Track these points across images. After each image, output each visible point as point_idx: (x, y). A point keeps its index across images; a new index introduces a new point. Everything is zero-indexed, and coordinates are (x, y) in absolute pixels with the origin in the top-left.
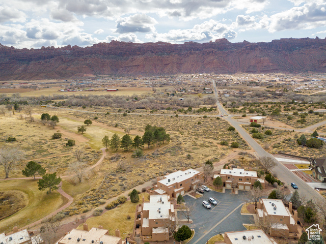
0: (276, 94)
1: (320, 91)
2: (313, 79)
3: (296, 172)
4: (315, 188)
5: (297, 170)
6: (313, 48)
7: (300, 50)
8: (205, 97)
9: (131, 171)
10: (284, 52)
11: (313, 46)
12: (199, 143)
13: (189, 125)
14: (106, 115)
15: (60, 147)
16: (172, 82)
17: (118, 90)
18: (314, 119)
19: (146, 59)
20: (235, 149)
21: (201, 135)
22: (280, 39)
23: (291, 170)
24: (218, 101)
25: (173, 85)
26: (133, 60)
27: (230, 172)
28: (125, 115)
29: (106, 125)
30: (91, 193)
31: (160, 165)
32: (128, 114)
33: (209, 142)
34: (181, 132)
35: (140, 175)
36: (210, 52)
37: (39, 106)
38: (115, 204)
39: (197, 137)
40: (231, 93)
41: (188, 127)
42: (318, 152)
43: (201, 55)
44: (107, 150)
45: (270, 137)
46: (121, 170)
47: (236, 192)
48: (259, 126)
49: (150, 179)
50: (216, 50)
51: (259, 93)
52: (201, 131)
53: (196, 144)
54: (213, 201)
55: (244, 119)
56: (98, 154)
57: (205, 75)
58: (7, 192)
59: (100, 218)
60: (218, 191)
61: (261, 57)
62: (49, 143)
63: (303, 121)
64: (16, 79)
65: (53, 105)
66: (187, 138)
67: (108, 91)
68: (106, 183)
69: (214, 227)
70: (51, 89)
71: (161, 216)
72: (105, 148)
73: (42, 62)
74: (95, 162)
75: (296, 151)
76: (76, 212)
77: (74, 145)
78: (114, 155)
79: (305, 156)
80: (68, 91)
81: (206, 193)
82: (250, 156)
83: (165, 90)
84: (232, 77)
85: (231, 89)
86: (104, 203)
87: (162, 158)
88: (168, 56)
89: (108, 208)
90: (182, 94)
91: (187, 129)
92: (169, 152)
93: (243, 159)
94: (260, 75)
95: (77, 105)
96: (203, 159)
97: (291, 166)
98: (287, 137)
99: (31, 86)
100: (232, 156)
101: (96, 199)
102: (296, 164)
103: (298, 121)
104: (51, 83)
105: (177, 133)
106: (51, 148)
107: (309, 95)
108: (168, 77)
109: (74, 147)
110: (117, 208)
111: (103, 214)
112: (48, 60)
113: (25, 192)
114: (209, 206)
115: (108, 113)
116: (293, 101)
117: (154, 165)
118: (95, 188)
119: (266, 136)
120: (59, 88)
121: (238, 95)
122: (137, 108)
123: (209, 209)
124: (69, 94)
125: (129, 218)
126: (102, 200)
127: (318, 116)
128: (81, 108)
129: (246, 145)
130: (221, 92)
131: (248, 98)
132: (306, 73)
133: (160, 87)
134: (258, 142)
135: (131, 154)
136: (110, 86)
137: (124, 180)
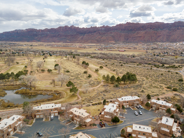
8: (180, 58)
9: (110, 93)
12: (154, 85)
14: (112, 64)
15: (85, 77)
16: (160, 47)
17: (125, 51)
19: (146, 33)
20: (174, 92)
21: (159, 81)
25: (161, 49)
26: (138, 33)
27: (157, 102)
28: (122, 65)
30: (89, 98)
32: (124, 65)
33: (160, 86)
34: (147, 78)
35: (113, 95)
37: (84, 57)
38: (96, 104)
39: (155, 82)
41: (154, 76)
46: (106, 91)
47: (156, 112)
52: (160, 79)
53: (151, 85)
54: (141, 112)
56: (99, 83)
58: (60, 91)
59: (88, 108)
60: (147, 109)
62: (82, 75)
64: (78, 43)
65: (90, 57)
66: (149, 82)
67: (120, 51)
68: (96, 95)
70: (92, 48)
71: (110, 111)
73: (90, 34)
74: (96, 86)
76: (80, 103)
77: (91, 77)
78: (106, 84)
80: (100, 50)
82: (181, 97)
83: (154, 52)
86: (92, 103)
89: (93, 105)
90: (165, 55)
91: (152, 77)
92: (134, 87)
95: (101, 58)
99: (83, 47)
100: (169, 95)
101: (90, 100)
104: (93, 45)
105: (145, 78)
106: (82, 77)
108: (159, 44)
109: (91, 78)
110: (96, 106)
111: (90, 106)
112: (93, 33)
113: (66, 92)
114: (137, 114)
117: (122, 92)
120: (95, 48)
122: (131, 62)
124: (99, 52)
125: (99, 110)
128: (102, 60)
133: (152, 50)
135: (114, 85)
136: (122, 48)
137: (105, 95)
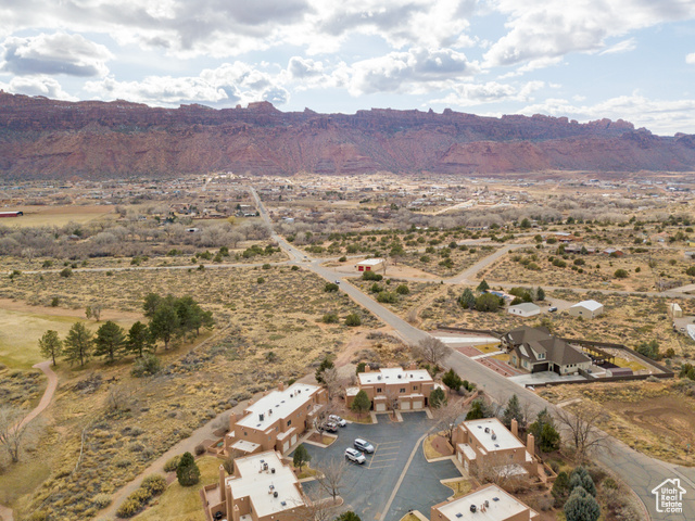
0: (380, 215)
1: (451, 208)
2: (434, 186)
3: (482, 361)
4: (527, 386)
5: (482, 356)
6: (426, 129)
7: (405, 131)
8: (247, 223)
9: (146, 410)
10: (379, 134)
11: (426, 125)
12: (278, 324)
13: (239, 286)
14: (11, 277)
16: (159, 192)
17: (21, 213)
18: (464, 258)
19: (87, 139)
20: (356, 329)
21: (276, 307)
22: (370, 109)
23: (473, 358)
24: (274, 232)
25: (164, 199)
26: (51, 141)
27: (379, 378)
28: (65, 274)
29: (20, 303)
30: (61, 483)
31: (212, 385)
32: (73, 271)
33: (299, 321)
34: (227, 305)
35: (173, 416)
36: (239, 130)
38: (141, 500)
39: (268, 312)
40: (297, 215)
41: (238, 290)
42: (498, 319)
43: (219, 134)
44: (55, 366)
45: (409, 298)
47: (400, 419)
48: (379, 278)
49: (203, 422)
50: (251, 125)
51: (349, 213)
52: (271, 297)
53: (272, 328)
54: (365, 445)
55: (345, 267)
56: (33, 382)
57: (233, 176)
60: (363, 422)
61: (340, 143)
63: (448, 264)
66: (248, 316)
68: (90, 452)
69: (390, 501)
71: (284, 504)
72: (49, 362)
74: (34, 403)
75: (465, 321)
78: (83, 377)
79: (482, 328)
81: (342, 430)
82: (391, 339)
83: (149, 212)
84: (288, 181)
85: (295, 205)
86: (108, 504)
87: (210, 368)
88: (142, 134)
89: (126, 514)
90: (192, 218)
91: (238, 297)
92: (221, 352)
93: (380, 346)
94: (341, 178)
96: (302, 357)
97: (470, 350)
98: (437, 295)
100: (357, 343)
101: (81, 499)
102: (476, 345)
103: (441, 264)
105: (220, 306)
107: (434, 214)
108: (147, 181)
110: (148, 510)
114: (361, 458)
115: (16, 273)
116: (413, 226)
117: (198, 387)
118: (65, 469)
119: (401, 296)
121: (311, 218)
122: (91, 256)
123: (363, 463)
126: (99, 498)
127: (468, 252)
129: (372, 318)
130: (276, 214)
131: (332, 224)
132: (419, 174)
133: (134, 203)
134: (391, 310)
135: (129, 369)
137: (136, 434)
